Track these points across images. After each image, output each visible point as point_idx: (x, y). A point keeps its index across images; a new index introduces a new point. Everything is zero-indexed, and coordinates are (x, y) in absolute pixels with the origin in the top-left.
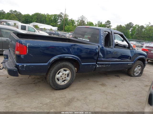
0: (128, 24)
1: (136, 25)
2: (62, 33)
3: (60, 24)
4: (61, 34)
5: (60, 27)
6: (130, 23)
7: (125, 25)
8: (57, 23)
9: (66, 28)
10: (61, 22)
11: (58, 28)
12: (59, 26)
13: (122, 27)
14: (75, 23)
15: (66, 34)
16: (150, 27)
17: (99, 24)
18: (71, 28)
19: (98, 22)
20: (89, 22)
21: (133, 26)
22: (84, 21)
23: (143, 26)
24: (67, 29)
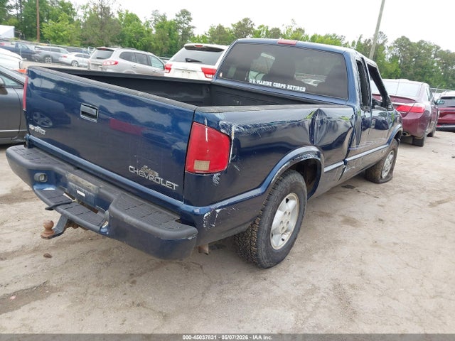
0: (240, 22)
1: (261, 27)
2: (46, 49)
3: (18, 14)
4: (38, 52)
5: (21, 26)
6: (246, 20)
7: (233, 25)
8: (5, 11)
9: (47, 32)
10: (21, 7)
11: (16, 29)
12: (16, 21)
13: (225, 32)
14: (75, 14)
15: (59, 51)
16: (294, 32)
17: (156, 20)
18: (66, 32)
19: (153, 12)
20: (124, 12)
21: (252, 28)
22: (108, 9)
23: (278, 29)
24: (53, 34)
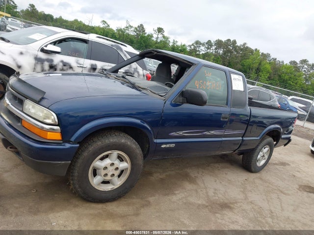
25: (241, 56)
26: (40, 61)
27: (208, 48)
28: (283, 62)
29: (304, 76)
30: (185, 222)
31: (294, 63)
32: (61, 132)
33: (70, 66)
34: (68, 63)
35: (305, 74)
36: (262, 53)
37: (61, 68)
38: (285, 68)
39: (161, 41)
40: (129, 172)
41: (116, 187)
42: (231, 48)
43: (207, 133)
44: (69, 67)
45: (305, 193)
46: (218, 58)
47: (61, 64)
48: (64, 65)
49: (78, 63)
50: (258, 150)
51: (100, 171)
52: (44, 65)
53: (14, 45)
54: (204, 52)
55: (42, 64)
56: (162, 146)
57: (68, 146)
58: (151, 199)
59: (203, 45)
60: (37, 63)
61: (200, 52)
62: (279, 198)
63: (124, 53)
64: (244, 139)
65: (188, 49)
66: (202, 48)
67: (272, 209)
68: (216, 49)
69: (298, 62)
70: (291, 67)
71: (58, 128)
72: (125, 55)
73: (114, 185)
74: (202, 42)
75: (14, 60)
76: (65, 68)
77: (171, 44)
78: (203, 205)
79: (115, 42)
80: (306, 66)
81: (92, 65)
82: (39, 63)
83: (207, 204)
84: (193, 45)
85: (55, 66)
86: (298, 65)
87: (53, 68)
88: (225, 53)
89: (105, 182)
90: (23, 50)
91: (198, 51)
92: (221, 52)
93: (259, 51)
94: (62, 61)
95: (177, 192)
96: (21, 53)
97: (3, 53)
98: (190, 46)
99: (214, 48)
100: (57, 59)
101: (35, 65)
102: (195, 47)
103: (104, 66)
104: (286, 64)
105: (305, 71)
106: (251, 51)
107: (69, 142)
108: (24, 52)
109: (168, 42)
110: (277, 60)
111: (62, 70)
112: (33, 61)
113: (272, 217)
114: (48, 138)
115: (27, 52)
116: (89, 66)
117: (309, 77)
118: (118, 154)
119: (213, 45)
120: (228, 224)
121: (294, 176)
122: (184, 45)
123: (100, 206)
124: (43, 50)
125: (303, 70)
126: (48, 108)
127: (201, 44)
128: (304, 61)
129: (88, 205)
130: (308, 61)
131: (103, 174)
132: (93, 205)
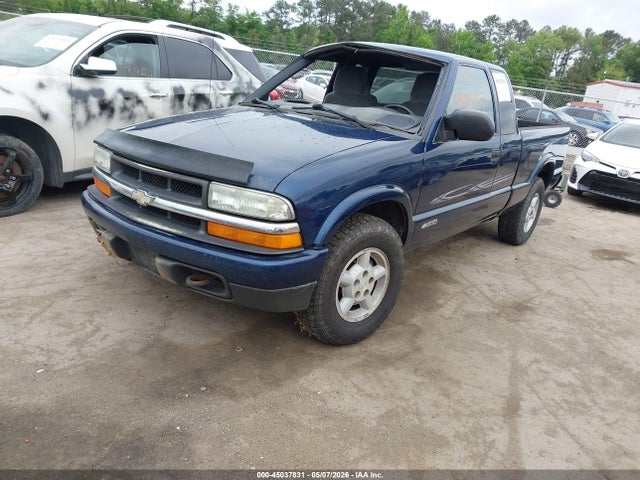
25: (374, 24)
26: (80, 98)
27: (305, 15)
28: (453, 26)
29: (495, 50)
30: (490, 344)
31: (473, 25)
32: (301, 233)
33: (137, 97)
34: (132, 93)
35: (497, 47)
36: (413, 13)
37: (122, 105)
38: (459, 38)
39: (202, 9)
40: (386, 282)
41: (370, 312)
42: (351, 9)
43: (474, 189)
44: (135, 100)
45: (606, 262)
46: (329, 34)
47: (120, 97)
48: (127, 99)
49: (150, 89)
50: (526, 205)
51: (347, 288)
52: (89, 103)
53: (22, 69)
54: (298, 25)
55: (86, 102)
56: (423, 227)
57: (313, 254)
58: (416, 320)
59: (293, 8)
60: (76, 102)
61: (289, 24)
62: (578, 278)
63: (223, 54)
64: (514, 187)
65: (264, 20)
66: (292, 15)
67: (582, 296)
68: (321, 14)
69: (481, 23)
70: (469, 34)
71: (296, 225)
72: (227, 58)
73: (367, 309)
74: (290, 3)
75: (33, 103)
76: (129, 104)
77: (225, 14)
78: (493, 313)
79: (200, 32)
80: (496, 30)
81: (175, 89)
82: (79, 101)
83: (497, 311)
84: (272, 11)
85: (111, 102)
86: (482, 29)
87: (106, 107)
88: (339, 20)
89: (356, 307)
90: (44, 78)
91: (286, 22)
92: (333, 19)
93: (405, 8)
94: (121, 91)
95: (441, 302)
96: (41, 86)
97: (8, 92)
98: (267, 14)
99: (316, 11)
100: (111, 86)
101: (73, 108)
102: (277, 14)
103: (197, 87)
104: (460, 30)
105: (495, 39)
106: (392, 11)
107: (312, 246)
108: (45, 83)
109: (217, 10)
110: (442, 23)
111: (124, 109)
112: (67, 100)
113: (591, 308)
114: (282, 247)
115: (51, 81)
116: (171, 93)
117: (505, 51)
118: (372, 253)
119: (315, 5)
120: (545, 333)
121: (573, 238)
122: (254, 14)
123: (355, 349)
124: (79, 72)
125: (492, 38)
126: (274, 192)
127: (288, 7)
128: (492, 20)
129: (337, 351)
130: (498, 19)
131: (354, 293)
132: (346, 350)
